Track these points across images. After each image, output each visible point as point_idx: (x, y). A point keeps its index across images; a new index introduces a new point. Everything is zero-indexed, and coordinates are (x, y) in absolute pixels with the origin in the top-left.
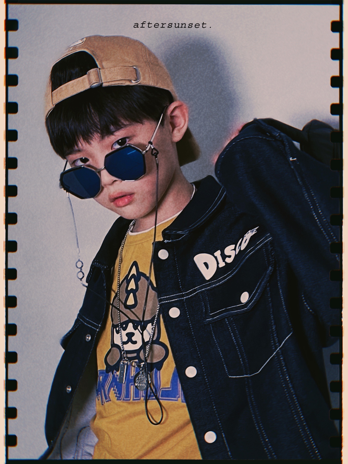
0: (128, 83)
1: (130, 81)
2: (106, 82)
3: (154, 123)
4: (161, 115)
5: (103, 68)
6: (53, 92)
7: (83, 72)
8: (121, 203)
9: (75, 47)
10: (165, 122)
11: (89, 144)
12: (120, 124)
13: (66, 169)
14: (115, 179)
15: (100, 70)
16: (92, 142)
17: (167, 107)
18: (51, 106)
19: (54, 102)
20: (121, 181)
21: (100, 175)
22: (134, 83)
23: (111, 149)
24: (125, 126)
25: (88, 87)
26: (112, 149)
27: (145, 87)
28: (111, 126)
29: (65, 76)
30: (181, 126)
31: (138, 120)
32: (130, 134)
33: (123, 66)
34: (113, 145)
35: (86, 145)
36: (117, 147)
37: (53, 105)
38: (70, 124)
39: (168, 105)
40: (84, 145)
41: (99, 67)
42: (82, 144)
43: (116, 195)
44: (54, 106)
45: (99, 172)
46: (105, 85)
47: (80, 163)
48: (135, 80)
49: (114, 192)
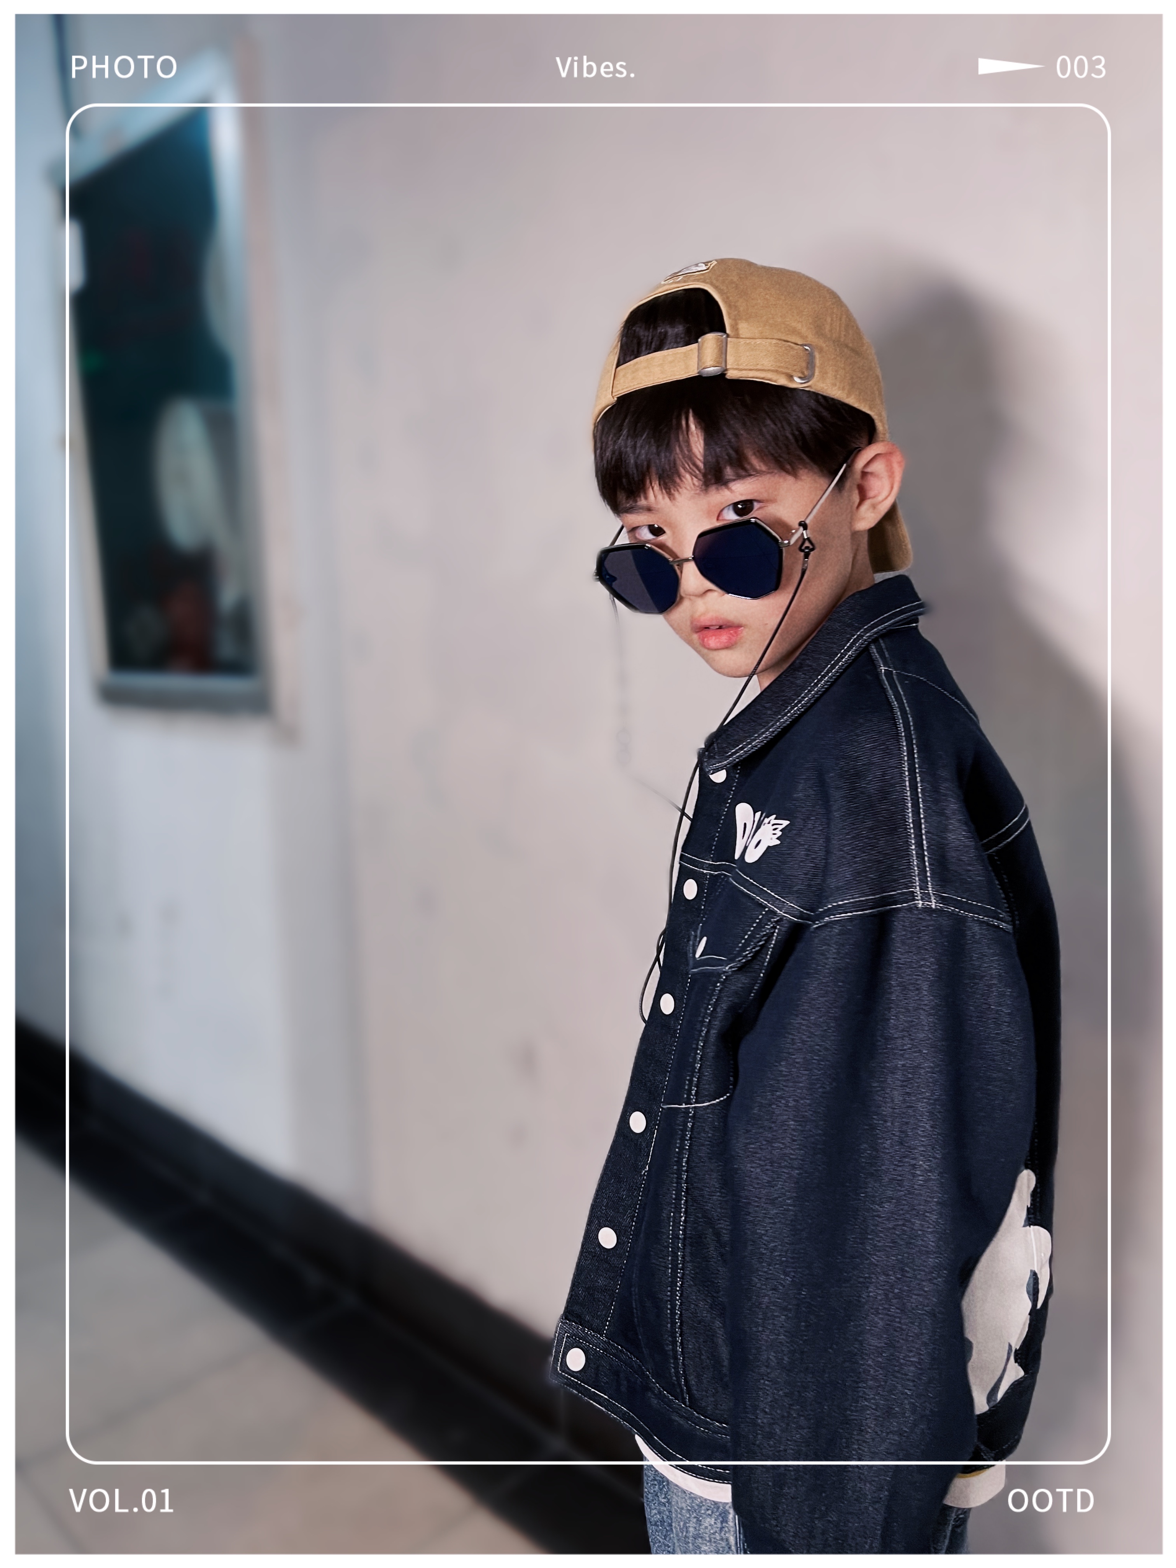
0: (782, 381)
1: (790, 377)
2: (736, 369)
3: (822, 482)
4: (843, 466)
5: (737, 336)
6: (619, 368)
7: (691, 337)
8: (713, 642)
9: (688, 276)
10: (848, 484)
11: (670, 498)
12: (748, 467)
13: (617, 544)
14: (709, 585)
15: (729, 339)
16: (676, 494)
17: (858, 450)
18: (608, 399)
19: (615, 392)
20: (723, 595)
21: (681, 572)
22: (797, 383)
23: (715, 519)
24: (759, 473)
25: (693, 372)
26: (718, 519)
27: (820, 397)
28: (725, 467)
29: (650, 338)
30: (880, 498)
31: (788, 467)
32: (764, 496)
33: (780, 340)
34: (722, 511)
35: (663, 498)
36: (731, 517)
37: (613, 397)
38: (638, 445)
39: (862, 446)
40: (660, 497)
41: (728, 331)
42: (655, 495)
43: (705, 620)
44: (616, 399)
45: (680, 566)
46: (732, 374)
47: (646, 535)
48: (800, 378)
49: (704, 614)
